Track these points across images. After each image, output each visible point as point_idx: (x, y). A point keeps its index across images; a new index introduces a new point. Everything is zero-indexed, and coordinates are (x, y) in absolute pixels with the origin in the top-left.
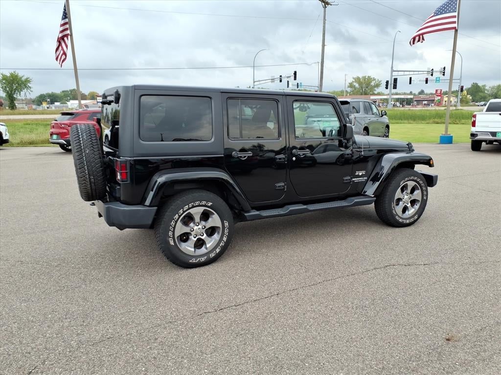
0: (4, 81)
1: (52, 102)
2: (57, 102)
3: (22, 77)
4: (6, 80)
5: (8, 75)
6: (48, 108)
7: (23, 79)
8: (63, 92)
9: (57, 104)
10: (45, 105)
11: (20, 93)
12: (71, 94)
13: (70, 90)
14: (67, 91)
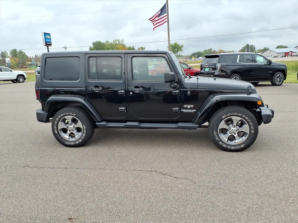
0: (171, 47)
1: (198, 57)
2: (200, 56)
3: (179, 45)
4: (172, 47)
5: (173, 44)
6: (195, 60)
7: (180, 46)
8: (205, 51)
9: (200, 58)
10: (193, 59)
11: (177, 53)
12: (209, 52)
13: (208, 50)
14: (207, 50)
